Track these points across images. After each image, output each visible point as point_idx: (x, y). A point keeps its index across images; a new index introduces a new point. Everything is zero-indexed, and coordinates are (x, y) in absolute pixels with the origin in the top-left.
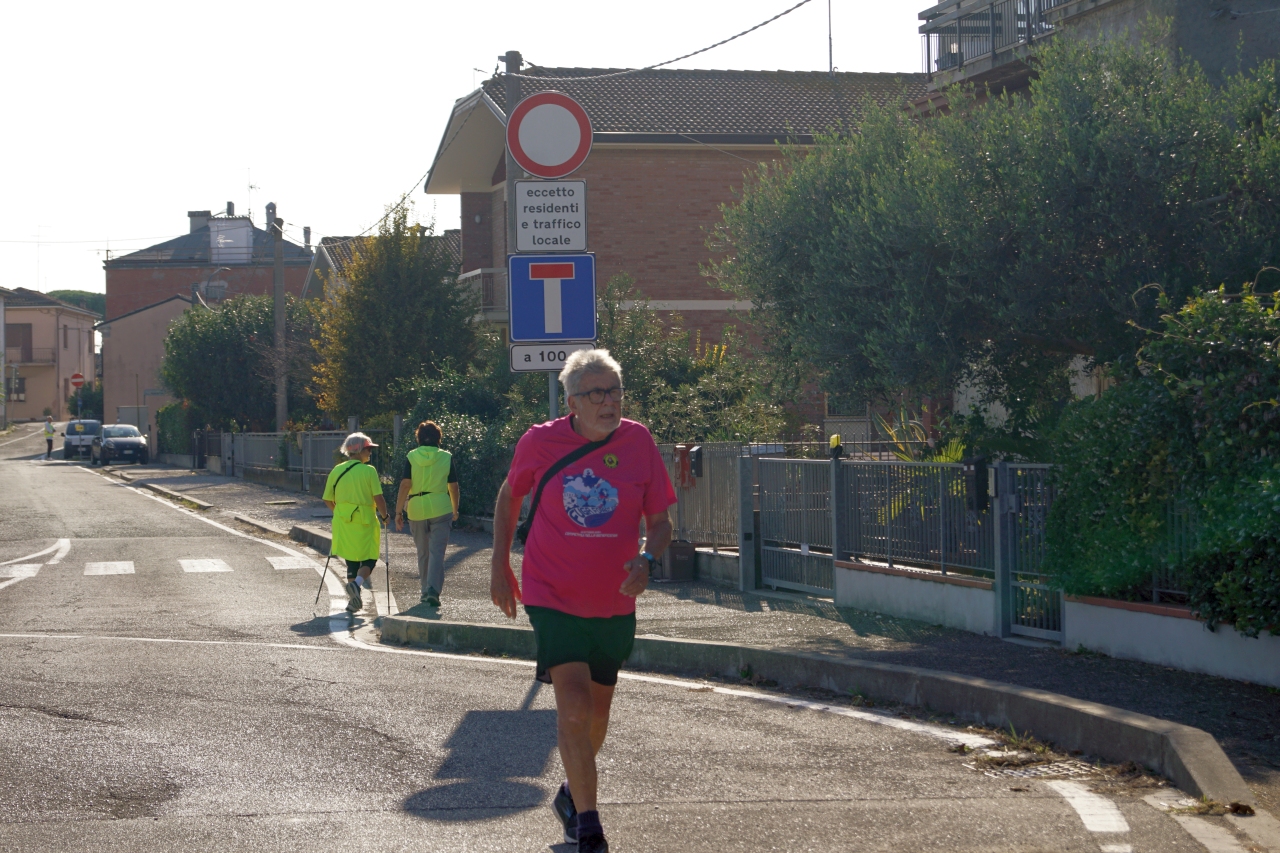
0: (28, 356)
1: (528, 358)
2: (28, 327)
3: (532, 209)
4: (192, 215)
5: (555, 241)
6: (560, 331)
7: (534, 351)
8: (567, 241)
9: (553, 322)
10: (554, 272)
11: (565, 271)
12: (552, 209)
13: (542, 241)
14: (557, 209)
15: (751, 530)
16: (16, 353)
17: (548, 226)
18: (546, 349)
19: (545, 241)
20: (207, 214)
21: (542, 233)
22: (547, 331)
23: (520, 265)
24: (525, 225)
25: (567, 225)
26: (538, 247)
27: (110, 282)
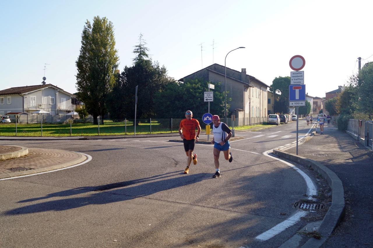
0: (317, 105)
1: (292, 104)
2: (317, 102)
3: (294, 77)
4: (339, 86)
5: (298, 82)
6: (298, 99)
7: (294, 103)
8: (300, 82)
9: (297, 97)
10: (297, 88)
11: (300, 88)
12: (297, 76)
13: (295, 82)
14: (298, 76)
15: (367, 135)
16: (315, 105)
17: (297, 80)
18: (296, 102)
19: (296, 82)
20: (341, 86)
21: (296, 81)
22: (296, 99)
23: (291, 87)
24: (292, 80)
25: (300, 79)
26: (295, 84)
27: (326, 96)
